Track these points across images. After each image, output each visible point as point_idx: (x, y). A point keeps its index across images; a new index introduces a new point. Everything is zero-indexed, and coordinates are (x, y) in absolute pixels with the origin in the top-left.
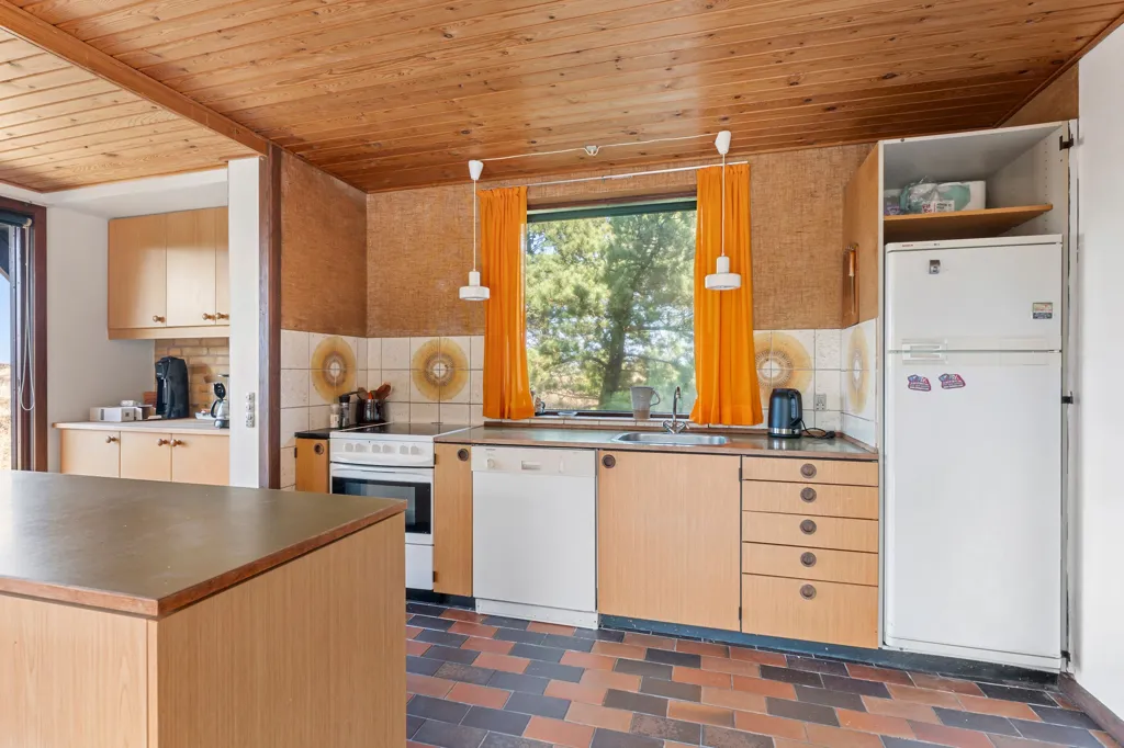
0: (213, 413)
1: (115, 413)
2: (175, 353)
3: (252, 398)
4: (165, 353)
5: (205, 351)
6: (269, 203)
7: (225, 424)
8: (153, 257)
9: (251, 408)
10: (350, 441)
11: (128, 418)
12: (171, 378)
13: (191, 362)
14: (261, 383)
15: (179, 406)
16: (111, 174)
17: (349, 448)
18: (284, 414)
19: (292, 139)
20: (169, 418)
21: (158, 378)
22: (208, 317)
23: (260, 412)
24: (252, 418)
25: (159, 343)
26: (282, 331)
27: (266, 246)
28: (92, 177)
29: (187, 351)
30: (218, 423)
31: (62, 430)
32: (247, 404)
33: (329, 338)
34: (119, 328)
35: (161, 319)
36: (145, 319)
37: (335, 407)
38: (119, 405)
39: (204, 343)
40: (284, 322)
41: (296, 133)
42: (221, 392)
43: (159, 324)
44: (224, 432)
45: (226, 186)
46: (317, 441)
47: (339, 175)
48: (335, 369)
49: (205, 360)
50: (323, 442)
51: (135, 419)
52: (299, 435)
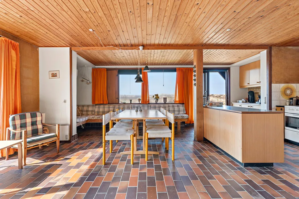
0: (258, 102)
1: (241, 101)
2: (252, 90)
3: (265, 98)
4: (250, 90)
5: (258, 89)
6: (269, 59)
7: (260, 104)
8: (247, 72)
9: (265, 100)
10: (290, 108)
11: (243, 102)
12: (251, 95)
13: (255, 92)
14: (267, 95)
15: (252, 101)
16: (240, 60)
17: (290, 109)
18: (273, 102)
19: (274, 44)
20: (251, 103)
21: (248, 95)
22: (258, 82)
23: (267, 100)
24: (265, 102)
25: (249, 88)
26: (272, 84)
27: (268, 68)
28: (237, 61)
29: (254, 90)
30: (259, 103)
31: (232, 104)
32: (264, 99)
33: (286, 85)
34: (241, 86)
35: (249, 84)
36: (246, 84)
37: (288, 101)
38: (241, 100)
39: (258, 88)
40: (272, 82)
41: (274, 43)
42: (260, 97)
43: (248, 85)
44: (260, 105)
45: (260, 57)
46: (281, 108)
47: (290, 46)
48: (288, 92)
49: (258, 91)
50: (283, 108)
51: (244, 103)
52: (277, 106)
